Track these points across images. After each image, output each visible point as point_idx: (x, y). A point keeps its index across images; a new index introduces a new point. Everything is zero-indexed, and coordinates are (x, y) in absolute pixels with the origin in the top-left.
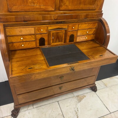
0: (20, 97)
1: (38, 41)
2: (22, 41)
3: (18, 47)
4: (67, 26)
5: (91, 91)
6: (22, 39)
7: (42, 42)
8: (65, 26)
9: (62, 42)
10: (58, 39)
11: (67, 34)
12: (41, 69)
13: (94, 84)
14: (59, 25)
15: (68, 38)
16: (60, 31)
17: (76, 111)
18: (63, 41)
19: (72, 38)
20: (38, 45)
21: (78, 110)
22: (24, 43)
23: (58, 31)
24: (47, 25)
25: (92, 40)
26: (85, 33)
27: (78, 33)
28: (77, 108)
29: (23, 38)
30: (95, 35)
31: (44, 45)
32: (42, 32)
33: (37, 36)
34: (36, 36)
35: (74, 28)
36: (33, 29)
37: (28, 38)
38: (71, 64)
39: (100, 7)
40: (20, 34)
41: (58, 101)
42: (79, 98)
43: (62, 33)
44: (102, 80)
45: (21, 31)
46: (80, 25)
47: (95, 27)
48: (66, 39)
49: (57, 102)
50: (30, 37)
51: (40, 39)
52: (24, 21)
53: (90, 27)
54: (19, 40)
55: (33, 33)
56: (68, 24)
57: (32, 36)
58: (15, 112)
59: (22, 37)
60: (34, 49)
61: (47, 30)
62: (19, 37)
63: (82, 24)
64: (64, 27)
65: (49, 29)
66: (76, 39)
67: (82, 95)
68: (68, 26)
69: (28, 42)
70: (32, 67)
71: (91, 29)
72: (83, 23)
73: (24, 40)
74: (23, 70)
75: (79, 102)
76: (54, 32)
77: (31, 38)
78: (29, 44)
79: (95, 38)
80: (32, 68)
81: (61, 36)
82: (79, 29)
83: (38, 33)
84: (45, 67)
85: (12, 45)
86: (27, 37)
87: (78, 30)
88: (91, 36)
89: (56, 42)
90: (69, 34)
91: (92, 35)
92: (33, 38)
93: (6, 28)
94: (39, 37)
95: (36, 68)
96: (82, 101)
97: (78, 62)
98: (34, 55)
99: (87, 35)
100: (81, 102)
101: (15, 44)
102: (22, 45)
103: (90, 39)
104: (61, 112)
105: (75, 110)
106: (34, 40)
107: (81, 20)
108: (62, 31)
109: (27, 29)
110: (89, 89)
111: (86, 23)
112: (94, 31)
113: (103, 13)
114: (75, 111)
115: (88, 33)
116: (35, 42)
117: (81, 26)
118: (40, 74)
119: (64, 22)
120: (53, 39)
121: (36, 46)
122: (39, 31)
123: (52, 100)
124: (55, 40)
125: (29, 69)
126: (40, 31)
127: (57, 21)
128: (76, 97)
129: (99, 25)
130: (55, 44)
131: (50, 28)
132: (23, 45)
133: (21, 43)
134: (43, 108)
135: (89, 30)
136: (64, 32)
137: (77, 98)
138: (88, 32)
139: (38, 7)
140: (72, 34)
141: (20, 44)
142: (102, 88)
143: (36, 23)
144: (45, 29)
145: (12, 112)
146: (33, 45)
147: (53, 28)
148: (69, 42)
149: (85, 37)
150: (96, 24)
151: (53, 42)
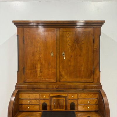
1: (41, 106)
2: (29, 104)
3: (25, 108)
4: (67, 94)
6: (29, 102)
7: (44, 106)
10: (59, 106)
11: (67, 102)
15: (69, 106)
16: (61, 98)
18: (64, 108)
19: (73, 106)
20: (41, 109)
22: (31, 106)
24: (49, 93)
26: (86, 103)
30: (98, 106)
31: (46, 110)
32: (45, 98)
33: (41, 100)
35: (73, 96)
36: (38, 95)
37: (34, 102)
39: (98, 80)
43: (63, 100)
45: (29, 96)
46: (79, 95)
47: (96, 98)
48: (67, 106)
50: (35, 101)
51: (43, 104)
53: (90, 97)
54: (27, 103)
55: (38, 98)
57: (37, 101)
59: (29, 100)
61: (49, 96)
62: (27, 101)
64: (64, 95)
65: (51, 96)
66: (78, 108)
69: (34, 105)
72: (82, 93)
73: (31, 104)
76: (55, 98)
78: (34, 107)
79: (99, 109)
81: (62, 103)
82: (79, 98)
83: (42, 98)
85: (22, 106)
88: (93, 106)
89: (57, 108)
90: (70, 101)
93: (20, 93)
94: (42, 102)
99: (88, 105)
102: (28, 108)
106: (38, 104)
108: (63, 98)
109: (34, 95)
111: (85, 93)
112: (96, 102)
113: (102, 86)
116: (39, 106)
117: (81, 95)
119: (63, 90)
120: (54, 105)
121: (39, 110)
122: (42, 97)
130: (57, 110)
135: (90, 100)
138: (89, 102)
139: (44, 79)
140: (72, 102)
141: (27, 106)
143: (40, 90)
144: (47, 96)
146: (37, 108)
147: (54, 95)
148: (70, 110)
149: (86, 106)
150: (97, 95)
151: (54, 108)
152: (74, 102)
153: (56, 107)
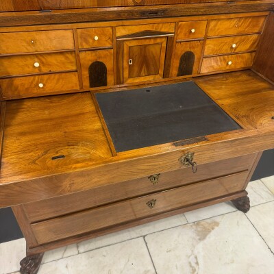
0: (41, 228)
1: (86, 73)
2: (37, 71)
3: (27, 89)
4: (173, 25)
5: (234, 209)
6: (37, 65)
7: (98, 74)
8: (167, 27)
9: (158, 76)
10: (144, 67)
11: (171, 51)
12: (90, 160)
13: (244, 191)
14: (149, 21)
15: (176, 63)
16: (152, 42)
17: (193, 265)
18: (161, 72)
19: (187, 62)
20: (86, 83)
21: (197, 263)
22: (46, 77)
23: (147, 42)
24: (113, 23)
25: (245, 70)
26: (225, 49)
27: (206, 47)
28: (196, 258)
29: (41, 63)
30: (254, 54)
31: (105, 84)
32: (96, 45)
33: (82, 55)
34: (78, 56)
35: (193, 31)
36: (69, 34)
37: (56, 63)
38: (183, 145)
40: (31, 50)
41: (144, 237)
42: (199, 229)
43: (158, 47)
44: (263, 179)
45: (33, 43)
46: (212, 24)
47: (256, 30)
48: (169, 66)
49: (142, 238)
50: (61, 58)
51: (90, 66)
52: (41, 10)
53: (241, 29)
54: (28, 70)
55: (70, 46)
56: (176, 19)
57: (67, 58)
58: (30, 265)
59: (36, 59)
60: (75, 97)
61: (113, 37)
62: (29, 61)
63: (219, 20)
64: (163, 30)
65: (118, 34)
66: (200, 67)
67: (209, 221)
68: (177, 27)
69: (57, 75)
70: (64, 152)
71: (243, 37)
72: (223, 17)
73: (45, 70)
74: (34, 162)
75: (200, 239)
76: (134, 43)
77: (63, 63)
78: (58, 80)
79: (254, 64)
80: (63, 156)
81: (154, 57)
82: (210, 34)
83: (86, 46)
84: (102, 152)
85: (11, 85)
86: (51, 60)
87: (206, 38)
88: (242, 58)
89: (139, 76)
90: (180, 50)
91: (246, 54)
92: (71, 62)
94: (88, 58)
95: (74, 156)
96: (208, 236)
97: (207, 137)
98: (72, 116)
99: (233, 53)
100: (205, 241)
101: (17, 82)
102: (37, 85)
103: (240, 66)
104: (151, 267)
105: (190, 263)
106: (74, 68)
107: (216, 6)
108: (159, 41)
109: (53, 34)
110: (229, 203)
111: (232, 16)
112: (253, 44)
114: (191, 266)
115: (236, 48)
116: (77, 76)
117: (215, 26)
118: (88, 175)
119: (164, 11)
120: (130, 66)
121: (81, 88)
122: (87, 42)
123: (129, 231)
124: (136, 69)
125: (54, 158)
126: (91, 41)
127: (143, 8)
128: (191, 226)
129: (268, 24)
130: (137, 80)
131: (121, 32)
132: (41, 85)
133: (37, 77)
134: (105, 254)
135: (238, 39)
136: (164, 45)
137: (194, 227)
138: (234, 46)
140: (188, 49)
141: (34, 79)
142: (264, 201)
143: (76, 15)
144: (105, 35)
145: (21, 263)
146: (72, 83)
147: (131, 32)
148: (178, 75)
149: (224, 59)
150: (262, 21)
151: (130, 76)
152: (192, 51)
153: (135, 73)
